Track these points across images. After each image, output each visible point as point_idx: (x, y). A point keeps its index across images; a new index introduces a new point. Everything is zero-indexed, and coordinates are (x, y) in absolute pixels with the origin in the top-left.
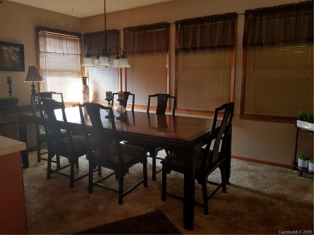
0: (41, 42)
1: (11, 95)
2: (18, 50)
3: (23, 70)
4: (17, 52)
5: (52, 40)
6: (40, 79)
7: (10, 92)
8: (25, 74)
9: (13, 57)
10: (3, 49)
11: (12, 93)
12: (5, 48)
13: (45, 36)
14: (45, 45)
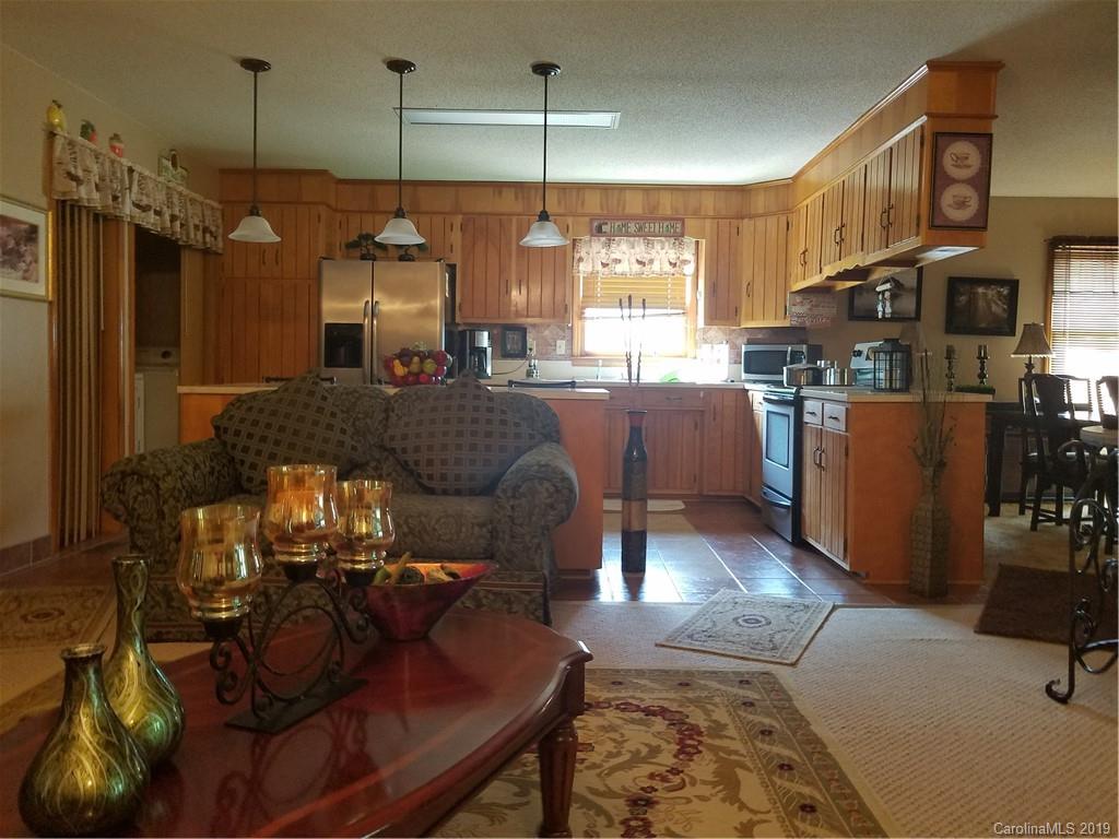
0: (1059, 272)
1: (982, 382)
2: (1005, 291)
3: (1012, 333)
4: (1005, 297)
5: (1087, 263)
6: (1045, 349)
7: (982, 376)
8: (1014, 341)
9: (994, 308)
10: (978, 293)
11: (985, 377)
12: (981, 290)
13: (1069, 257)
14: (1068, 276)
